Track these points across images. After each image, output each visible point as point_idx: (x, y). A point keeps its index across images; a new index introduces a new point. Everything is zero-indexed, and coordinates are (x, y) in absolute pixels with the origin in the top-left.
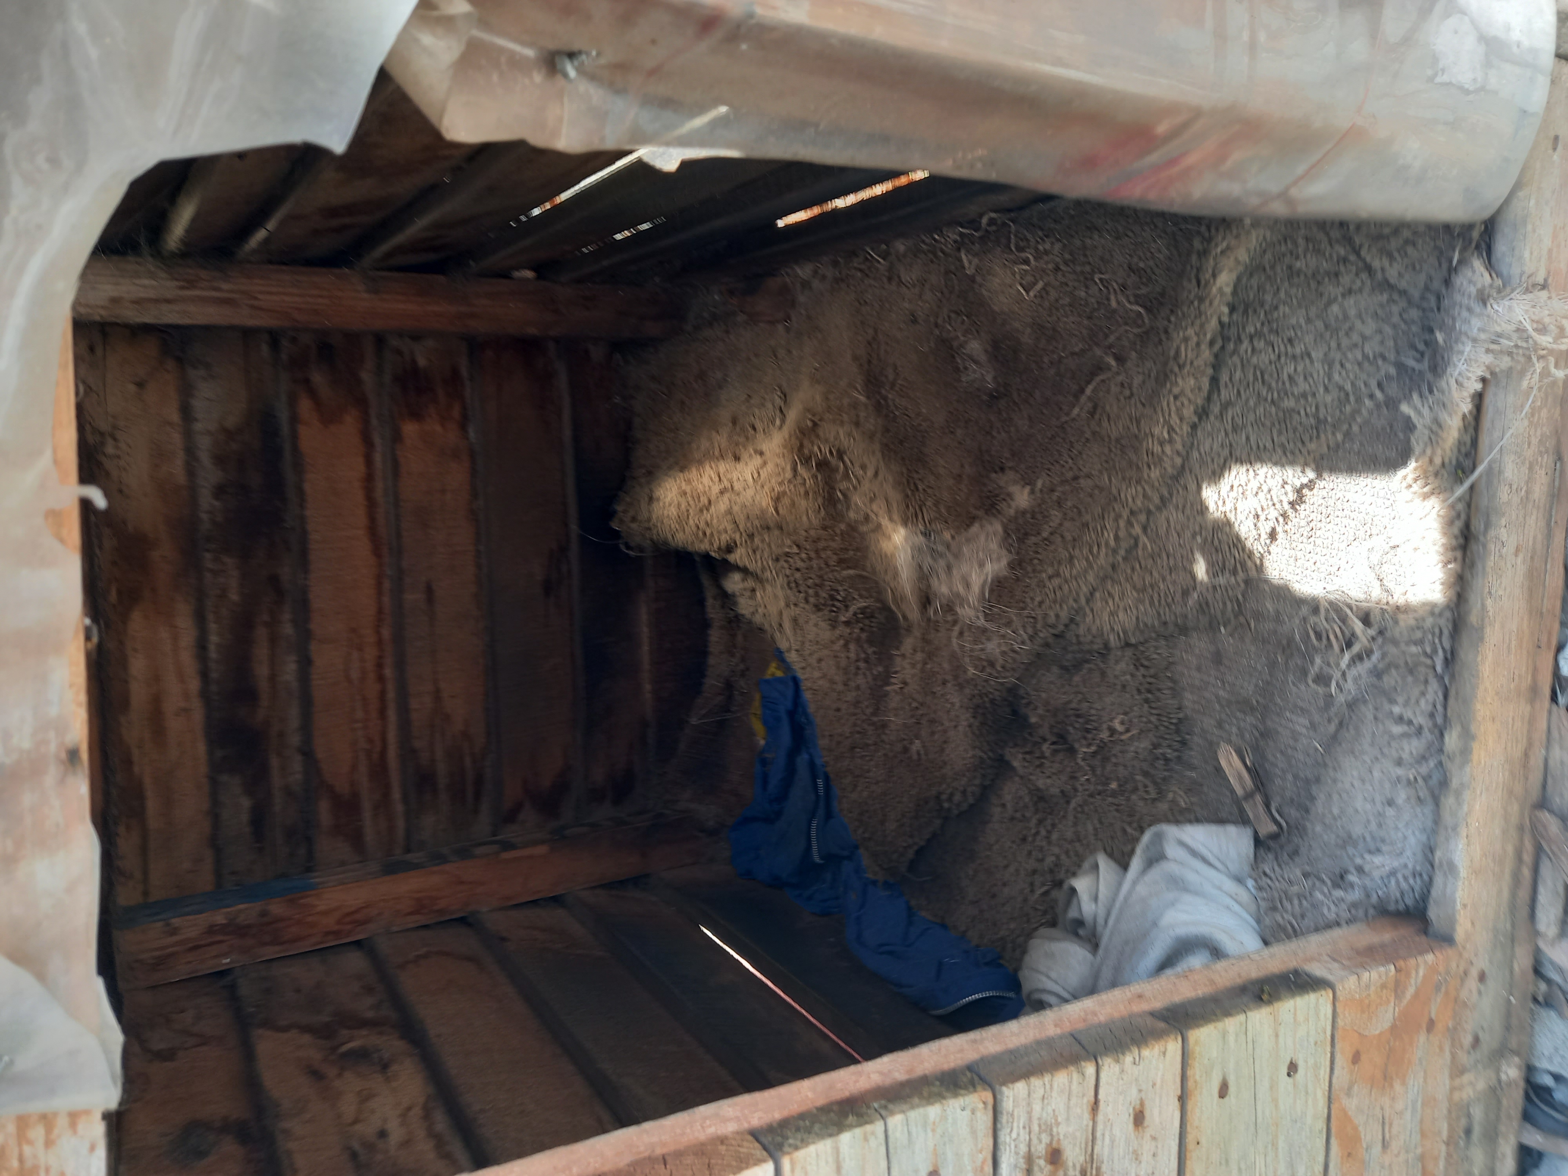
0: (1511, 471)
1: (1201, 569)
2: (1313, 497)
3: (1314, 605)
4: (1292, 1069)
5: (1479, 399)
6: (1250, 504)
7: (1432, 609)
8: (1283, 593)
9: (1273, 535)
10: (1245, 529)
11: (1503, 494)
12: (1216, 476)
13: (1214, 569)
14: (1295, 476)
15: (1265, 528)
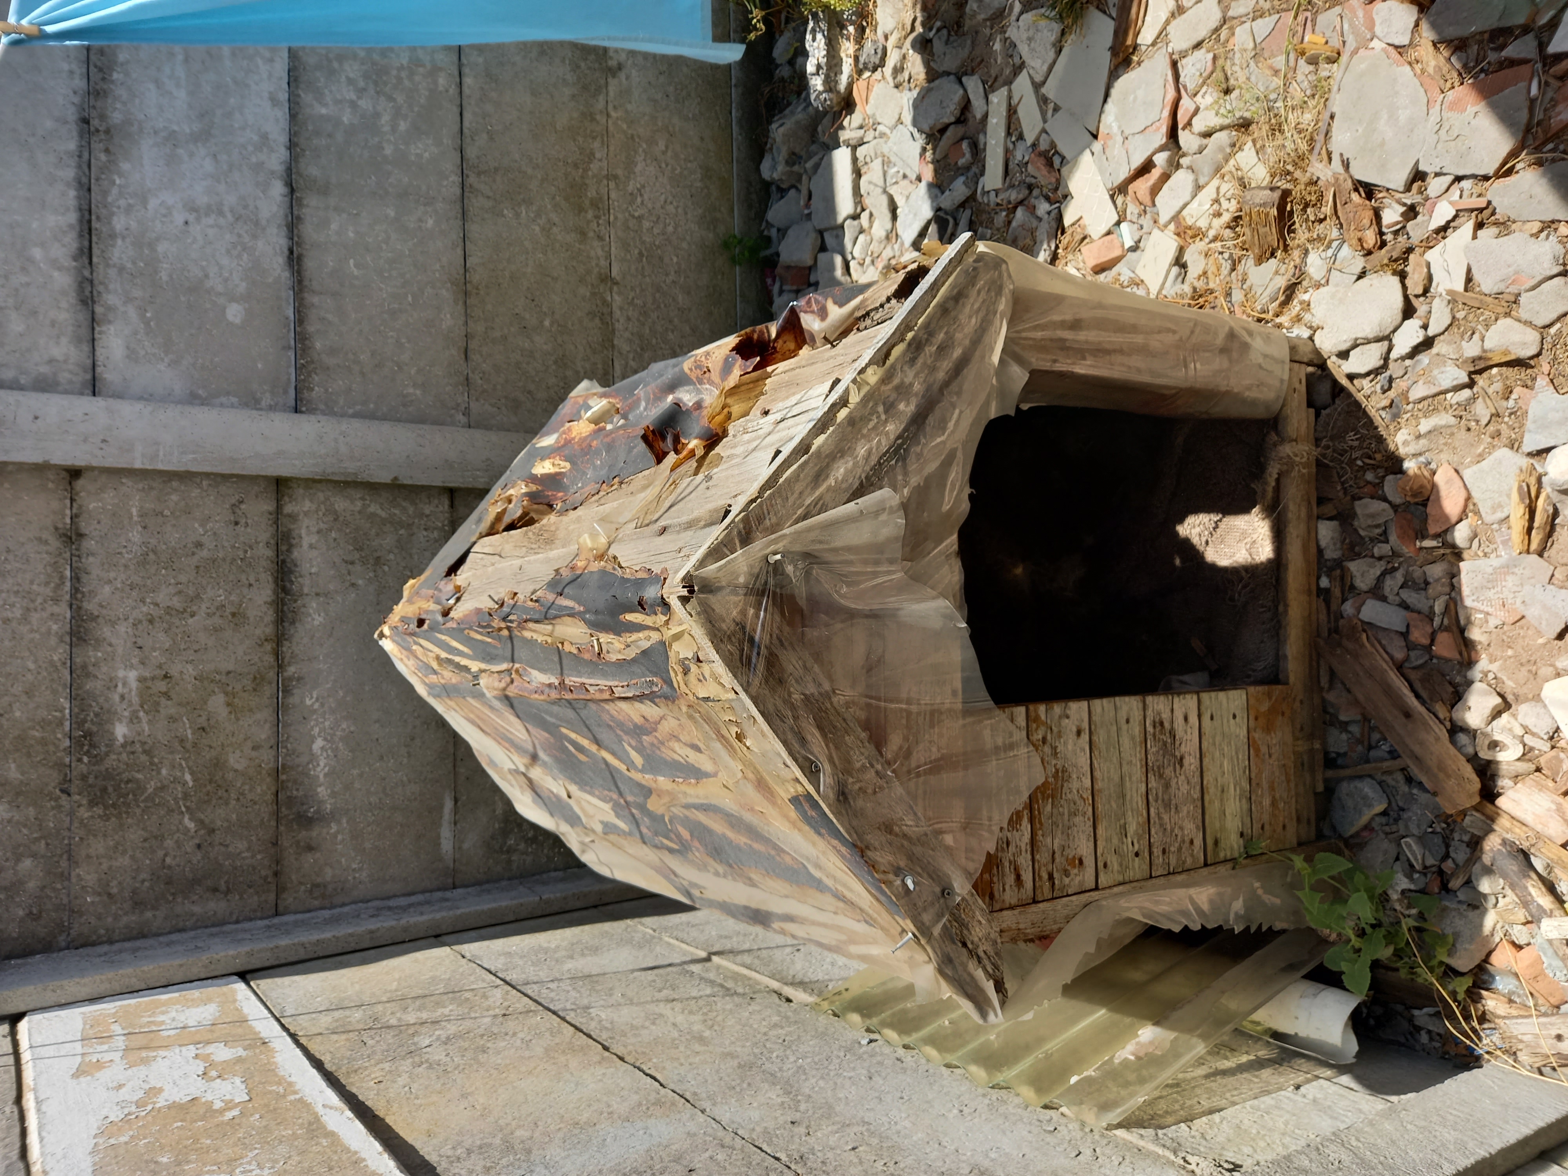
0: (1292, 507)
1: (1178, 562)
2: (1222, 525)
3: (1225, 570)
4: (1234, 717)
5: (1278, 481)
6: (1197, 530)
7: (1270, 561)
8: (1213, 567)
9: (1207, 543)
10: (1195, 540)
11: (1290, 515)
12: (1181, 521)
13: (1182, 562)
14: (1215, 517)
15: (1204, 540)
